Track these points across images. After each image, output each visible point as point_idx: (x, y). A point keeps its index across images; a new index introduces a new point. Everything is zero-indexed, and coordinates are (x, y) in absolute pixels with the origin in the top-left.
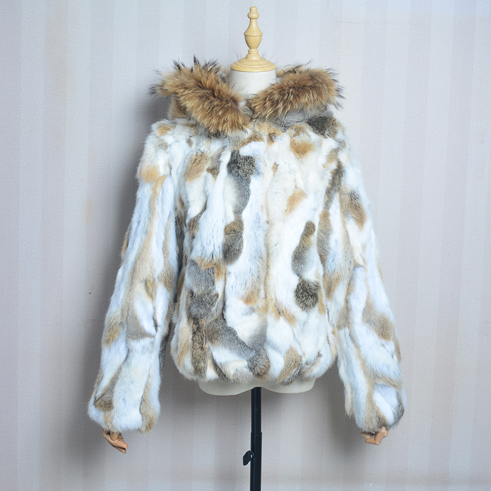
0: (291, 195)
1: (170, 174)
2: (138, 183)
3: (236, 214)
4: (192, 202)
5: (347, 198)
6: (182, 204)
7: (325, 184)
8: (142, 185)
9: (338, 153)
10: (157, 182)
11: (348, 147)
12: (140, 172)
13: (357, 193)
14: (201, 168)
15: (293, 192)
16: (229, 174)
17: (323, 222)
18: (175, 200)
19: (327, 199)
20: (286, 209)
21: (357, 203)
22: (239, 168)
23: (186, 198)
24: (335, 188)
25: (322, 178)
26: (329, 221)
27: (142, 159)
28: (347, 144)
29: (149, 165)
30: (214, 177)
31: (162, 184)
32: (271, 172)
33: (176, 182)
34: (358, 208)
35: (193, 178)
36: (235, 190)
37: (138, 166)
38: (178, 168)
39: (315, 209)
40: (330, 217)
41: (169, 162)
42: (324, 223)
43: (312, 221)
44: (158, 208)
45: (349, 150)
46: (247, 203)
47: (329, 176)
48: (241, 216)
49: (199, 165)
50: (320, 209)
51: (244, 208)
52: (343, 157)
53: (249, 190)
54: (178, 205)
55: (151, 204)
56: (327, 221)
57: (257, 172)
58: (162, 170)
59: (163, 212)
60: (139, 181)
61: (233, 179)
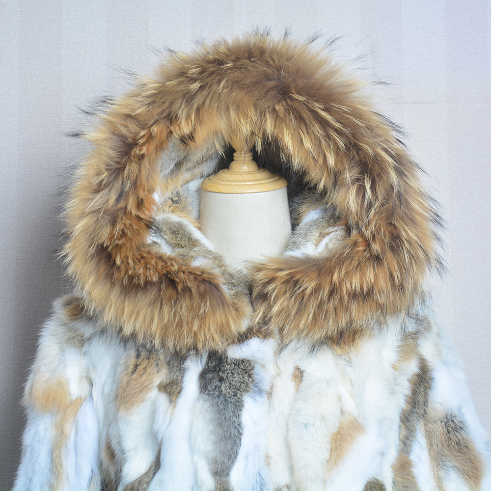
0: (335, 430)
1: (91, 395)
2: (25, 416)
3: (218, 478)
4: (132, 453)
5: (439, 429)
6: (112, 455)
7: (400, 403)
8: (34, 418)
9: (418, 341)
10: (65, 411)
11: (434, 330)
12: (31, 393)
13: (459, 418)
14: (147, 383)
15: (338, 425)
16: (201, 392)
17: (400, 479)
18: (99, 447)
19: (404, 433)
20: (328, 458)
21: (460, 438)
22: (221, 380)
23: (120, 443)
24: (418, 411)
25: (393, 393)
26: (413, 477)
27: (34, 367)
28: (433, 325)
29: (48, 379)
30: (171, 401)
31: (75, 415)
32: (291, 385)
33: (101, 413)
34: (465, 449)
35: (132, 405)
36: (211, 427)
37: (26, 380)
38: (104, 385)
39: (382, 454)
40: (413, 470)
41: (88, 372)
42: (402, 482)
43: (380, 478)
44: (68, 464)
45: (438, 335)
46: (236, 454)
47: (405, 388)
48: (227, 482)
49: (144, 378)
50: (393, 454)
51: (233, 462)
52: (427, 348)
53: (239, 425)
54: (105, 457)
55: (54, 456)
56: (409, 477)
57: (256, 389)
58: (76, 388)
59: (78, 471)
60: (28, 411)
61: (208, 404)
